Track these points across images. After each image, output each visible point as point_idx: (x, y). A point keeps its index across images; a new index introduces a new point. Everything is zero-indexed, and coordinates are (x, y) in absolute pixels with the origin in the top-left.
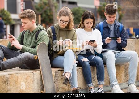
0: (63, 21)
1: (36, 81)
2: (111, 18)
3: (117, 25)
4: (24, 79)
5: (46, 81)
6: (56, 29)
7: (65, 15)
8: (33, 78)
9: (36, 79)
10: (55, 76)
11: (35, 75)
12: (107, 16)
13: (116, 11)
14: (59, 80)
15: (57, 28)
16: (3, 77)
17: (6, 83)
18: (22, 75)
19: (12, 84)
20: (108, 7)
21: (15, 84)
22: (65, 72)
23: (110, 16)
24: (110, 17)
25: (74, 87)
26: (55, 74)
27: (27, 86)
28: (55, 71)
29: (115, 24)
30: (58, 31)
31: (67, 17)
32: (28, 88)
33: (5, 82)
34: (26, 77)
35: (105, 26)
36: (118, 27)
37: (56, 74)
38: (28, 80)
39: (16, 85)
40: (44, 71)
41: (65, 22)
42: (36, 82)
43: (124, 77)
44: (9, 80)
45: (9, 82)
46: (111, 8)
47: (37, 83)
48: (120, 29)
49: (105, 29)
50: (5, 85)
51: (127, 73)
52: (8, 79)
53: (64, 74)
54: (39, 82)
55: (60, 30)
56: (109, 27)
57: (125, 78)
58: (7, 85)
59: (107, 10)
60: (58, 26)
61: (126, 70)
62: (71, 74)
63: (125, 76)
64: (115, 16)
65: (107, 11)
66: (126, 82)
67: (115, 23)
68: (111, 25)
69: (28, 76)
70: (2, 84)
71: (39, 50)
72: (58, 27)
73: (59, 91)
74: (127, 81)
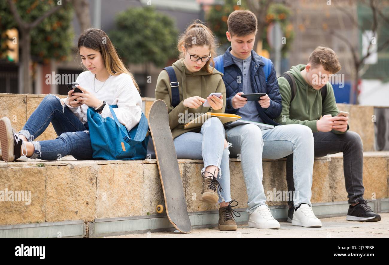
0: (196, 56)
1: (147, 182)
2: (243, 44)
3: (257, 60)
4: (125, 176)
5: (168, 183)
6: (178, 73)
7: (200, 44)
8: (142, 176)
9: (148, 178)
10: (185, 175)
11: (145, 170)
12: (233, 39)
13: (255, 27)
14: (192, 184)
15: (181, 72)
16: (88, 169)
17: (94, 181)
18: (122, 167)
19: (103, 184)
20: (234, 17)
21: (108, 186)
22: (206, 166)
23: (241, 38)
24: (242, 42)
25: (223, 200)
26: (183, 169)
27: (131, 191)
28: (183, 165)
29: (253, 59)
30: (183, 78)
31: (206, 47)
32: (132, 195)
33: (92, 179)
34: (129, 171)
35: (228, 63)
36: (261, 65)
37: (185, 171)
38: (133, 180)
39: (110, 188)
40: (163, 161)
41: (201, 59)
42: (148, 185)
43: (328, 188)
44: (99, 176)
45: (98, 181)
46: (242, 19)
47: (150, 188)
48: (266, 70)
49: (229, 71)
50: (91, 185)
51: (334, 181)
52: (97, 174)
53: (204, 169)
54: (154, 186)
55: (189, 75)
56: (240, 66)
57: (330, 192)
58: (95, 187)
59: (233, 25)
60: (184, 66)
61: (333, 172)
62: (220, 171)
63: (331, 187)
64: (252, 40)
65: (232, 27)
66: (333, 201)
67: (252, 56)
68: (242, 62)
69: (132, 171)
70: (87, 183)
71: (153, 117)
72: (184, 70)
73: (192, 208)
74: (335, 198)
